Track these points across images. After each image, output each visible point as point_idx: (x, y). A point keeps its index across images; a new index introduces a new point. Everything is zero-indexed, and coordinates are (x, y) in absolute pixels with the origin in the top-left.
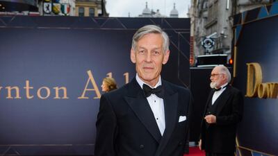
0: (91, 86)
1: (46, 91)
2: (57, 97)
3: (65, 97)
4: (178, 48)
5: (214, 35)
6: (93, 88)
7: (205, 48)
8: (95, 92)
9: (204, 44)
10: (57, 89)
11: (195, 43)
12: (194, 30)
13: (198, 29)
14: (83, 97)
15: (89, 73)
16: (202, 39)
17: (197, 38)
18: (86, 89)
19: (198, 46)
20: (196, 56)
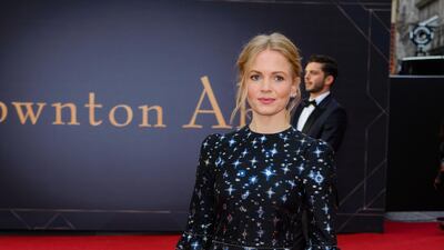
0: (207, 104)
1: (125, 112)
2: (145, 123)
3: (160, 124)
4: (369, 39)
5: (433, 21)
6: (211, 108)
7: (417, 44)
8: (214, 116)
9: (415, 36)
10: (145, 109)
11: (397, 36)
12: (397, 11)
13: (404, 8)
14: (192, 124)
15: (205, 80)
16: (410, 28)
17: (402, 25)
18: (197, 111)
19: (404, 40)
20: (399, 57)
